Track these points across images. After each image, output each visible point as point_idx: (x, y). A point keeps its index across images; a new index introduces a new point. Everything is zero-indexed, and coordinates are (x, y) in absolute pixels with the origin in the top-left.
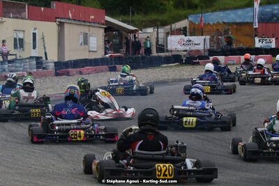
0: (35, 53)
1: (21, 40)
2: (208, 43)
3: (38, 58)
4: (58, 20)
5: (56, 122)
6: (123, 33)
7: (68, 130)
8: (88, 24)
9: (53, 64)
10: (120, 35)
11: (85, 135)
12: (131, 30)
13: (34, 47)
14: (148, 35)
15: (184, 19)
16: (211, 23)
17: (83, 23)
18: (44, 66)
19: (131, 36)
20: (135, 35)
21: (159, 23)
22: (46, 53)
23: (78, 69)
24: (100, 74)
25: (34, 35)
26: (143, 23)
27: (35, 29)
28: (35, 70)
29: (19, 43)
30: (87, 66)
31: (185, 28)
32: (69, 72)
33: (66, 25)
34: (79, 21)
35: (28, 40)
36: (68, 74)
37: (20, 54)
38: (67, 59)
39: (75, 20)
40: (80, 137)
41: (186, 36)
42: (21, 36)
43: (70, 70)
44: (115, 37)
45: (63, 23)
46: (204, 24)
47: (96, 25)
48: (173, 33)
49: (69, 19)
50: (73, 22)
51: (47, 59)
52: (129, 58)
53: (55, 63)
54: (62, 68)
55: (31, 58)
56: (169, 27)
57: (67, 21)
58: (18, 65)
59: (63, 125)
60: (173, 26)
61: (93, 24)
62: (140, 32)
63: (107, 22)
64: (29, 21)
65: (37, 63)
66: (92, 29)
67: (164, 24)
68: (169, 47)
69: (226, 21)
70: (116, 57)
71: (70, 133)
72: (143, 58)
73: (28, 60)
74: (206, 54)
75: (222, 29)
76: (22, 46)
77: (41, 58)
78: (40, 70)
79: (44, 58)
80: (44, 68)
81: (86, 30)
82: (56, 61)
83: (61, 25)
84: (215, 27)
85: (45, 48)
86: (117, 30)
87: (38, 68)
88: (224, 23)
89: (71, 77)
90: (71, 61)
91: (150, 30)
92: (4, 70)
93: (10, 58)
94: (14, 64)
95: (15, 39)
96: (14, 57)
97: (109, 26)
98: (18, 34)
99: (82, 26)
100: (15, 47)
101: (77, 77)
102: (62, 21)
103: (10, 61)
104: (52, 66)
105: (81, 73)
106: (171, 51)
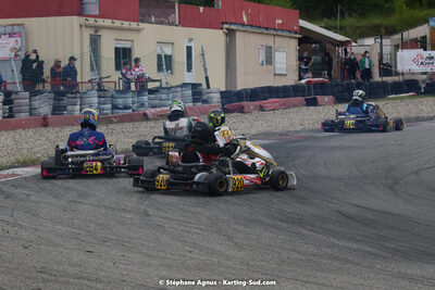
0: (190, 78)
1: (169, 58)
3: (195, 86)
4: (226, 26)
5: (69, 153)
7: (83, 162)
8: (273, 32)
9: (218, 95)
10: (323, 49)
11: (103, 168)
12: (340, 42)
13: (189, 69)
14: (367, 48)
15: (422, 24)
17: (265, 31)
18: (205, 97)
20: (345, 50)
21: (383, 31)
22: (207, 78)
23: (257, 103)
24: (291, 110)
25: (189, 49)
26: (359, 31)
27: (190, 40)
28: (191, 104)
29: (165, 63)
30: (271, 97)
31: (424, 38)
32: (243, 107)
33: (239, 37)
34: (259, 27)
35: (180, 58)
36: (241, 110)
37: (167, 79)
38: (240, 86)
39: (252, 26)
40: (96, 169)
41: (425, 50)
42: (168, 51)
43: (244, 103)
44: (314, 52)
45: (234, 31)
47: (285, 33)
48: (405, 45)
49: (244, 25)
50: (249, 29)
51: (208, 87)
52: (337, 85)
53: (222, 93)
54: (235, 100)
55: (184, 85)
56: (399, 36)
57: (240, 28)
58: (164, 96)
59: (77, 156)
60: (405, 34)
61: (279, 33)
62: (354, 44)
63: (302, 29)
64: (180, 28)
65: (194, 94)
66: (278, 40)
67: (390, 32)
68: (400, 68)
70: (316, 84)
71: (85, 165)
72: (359, 85)
73: (179, 89)
76: (169, 67)
77: (200, 85)
78: (200, 104)
79: (204, 86)
80: (205, 101)
81: (269, 41)
82: (223, 89)
83: (230, 34)
86: (316, 43)
87: (195, 101)
89: (246, 115)
90: (246, 90)
91: (369, 41)
92: (142, 105)
93: (151, 85)
94: (158, 95)
95: (159, 57)
96: (158, 84)
97: (305, 35)
98: (164, 49)
99: (264, 37)
100: (160, 69)
101: (256, 114)
102: (233, 27)
103: (151, 92)
104: (216, 98)
105: (262, 109)
106: (403, 74)
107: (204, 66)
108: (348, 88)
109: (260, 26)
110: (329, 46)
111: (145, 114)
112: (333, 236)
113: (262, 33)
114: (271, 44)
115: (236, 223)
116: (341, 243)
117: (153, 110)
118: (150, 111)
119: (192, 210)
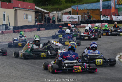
0: (4, 23)
2: (80, 18)
4: (14, 8)
6: (43, 14)
8: (28, 10)
10: (42, 15)
12: (47, 13)
13: (4, 20)
14: (54, 15)
15: (69, 8)
16: (82, 9)
17: (25, 10)
18: (9, 28)
19: (47, 15)
20: (48, 15)
21: (59, 10)
22: (9, 23)
23: (23, 30)
24: (33, 32)
26: (52, 9)
28: (5, 30)
30: (27, 28)
31: (70, 11)
33: (18, 11)
38: (18, 25)
39: (22, 8)
41: (70, 15)
43: (19, 30)
44: (39, 15)
46: (79, 10)
48: (65, 14)
49: (20, 8)
50: (21, 9)
51: (10, 25)
52: (46, 25)
53: (13, 27)
54: (17, 29)
55: (3, 25)
56: (63, 11)
57: (19, 9)
60: (65, 10)
61: (30, 10)
62: (50, 13)
63: (36, 9)
65: (5, 27)
66: (29, 12)
67: (61, 10)
68: (63, 20)
69: (88, 8)
70: (40, 24)
72: (52, 25)
73: (1, 26)
74: (80, 23)
75: (86, 12)
77: (7, 25)
78: (7, 30)
79: (8, 25)
80: (9, 29)
81: (27, 12)
82: (14, 26)
83: (16, 10)
84: (83, 11)
85: (9, 20)
86: (40, 13)
88: (87, 9)
90: (20, 26)
91: (55, 12)
97: (37, 11)
102: (17, 8)
104: (12, 28)
105: (25, 32)
106: (64, 22)
107: (9, 19)
108: (49, 26)
109: (24, 8)
113: (24, 10)
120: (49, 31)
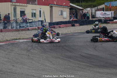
0: (40, 19)
1: (35, 14)
2: (113, 14)
4: (50, 5)
12: (81, 9)
13: (40, 16)
15: (103, 4)
16: (114, 6)
19: (81, 11)
21: (92, 6)
22: (45, 19)
24: (68, 27)
25: (40, 11)
26: (86, 6)
27: (40, 9)
29: (34, 15)
30: (62, 24)
31: (103, 8)
32: (55, 27)
33: (53, 7)
34: (59, 5)
35: (38, 14)
36: (54, 28)
37: (34, 19)
39: (57, 5)
41: (104, 11)
42: (34, 12)
43: (55, 26)
46: (111, 6)
47: (66, 7)
48: (98, 10)
49: (55, 5)
51: (45, 21)
52: (80, 21)
53: (49, 23)
54: (52, 25)
55: (39, 21)
56: (97, 8)
58: (33, 24)
62: (84, 10)
64: (38, 5)
65: (41, 23)
66: (64, 8)
67: (94, 6)
68: (97, 16)
70: (74, 20)
72: (86, 21)
73: (37, 22)
74: (112, 19)
76: (35, 16)
77: (43, 21)
79: (44, 21)
82: (49, 22)
83: (51, 7)
84: (116, 8)
86: (75, 9)
89: (55, 29)
90: (55, 22)
91: (89, 9)
92: (28, 26)
93: (30, 21)
94: (32, 24)
95: (32, 13)
96: (32, 21)
97: (71, 7)
98: (34, 11)
99: (60, 8)
100: (32, 16)
101: (58, 28)
102: (52, 5)
103: (30, 23)
105: (60, 27)
106: (98, 18)
107: (44, 16)
108: (83, 22)
110: (78, 10)
111: (28, 29)
112: (79, 62)
114: (62, 10)
115: (53, 58)
116: (81, 63)
117: (31, 28)
118: (30, 28)
119: (41, 54)
120: (83, 26)
